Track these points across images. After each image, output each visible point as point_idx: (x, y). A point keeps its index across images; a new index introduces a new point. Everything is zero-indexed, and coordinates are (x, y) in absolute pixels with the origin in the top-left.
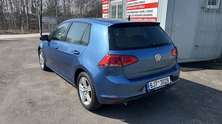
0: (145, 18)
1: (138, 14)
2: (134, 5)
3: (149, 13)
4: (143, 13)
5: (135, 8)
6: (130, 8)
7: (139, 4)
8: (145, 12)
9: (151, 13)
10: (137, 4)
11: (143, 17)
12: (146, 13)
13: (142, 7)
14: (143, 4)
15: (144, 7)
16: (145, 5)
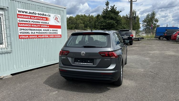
0: (51, 35)
1: (40, 31)
2: (34, 23)
3: (55, 32)
4: (48, 31)
5: (35, 26)
6: (27, 25)
7: (41, 23)
8: (50, 30)
9: (56, 32)
10: (39, 23)
11: (48, 34)
12: (52, 32)
13: (46, 26)
14: (47, 24)
15: (48, 27)
16: (49, 25)
